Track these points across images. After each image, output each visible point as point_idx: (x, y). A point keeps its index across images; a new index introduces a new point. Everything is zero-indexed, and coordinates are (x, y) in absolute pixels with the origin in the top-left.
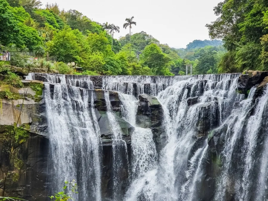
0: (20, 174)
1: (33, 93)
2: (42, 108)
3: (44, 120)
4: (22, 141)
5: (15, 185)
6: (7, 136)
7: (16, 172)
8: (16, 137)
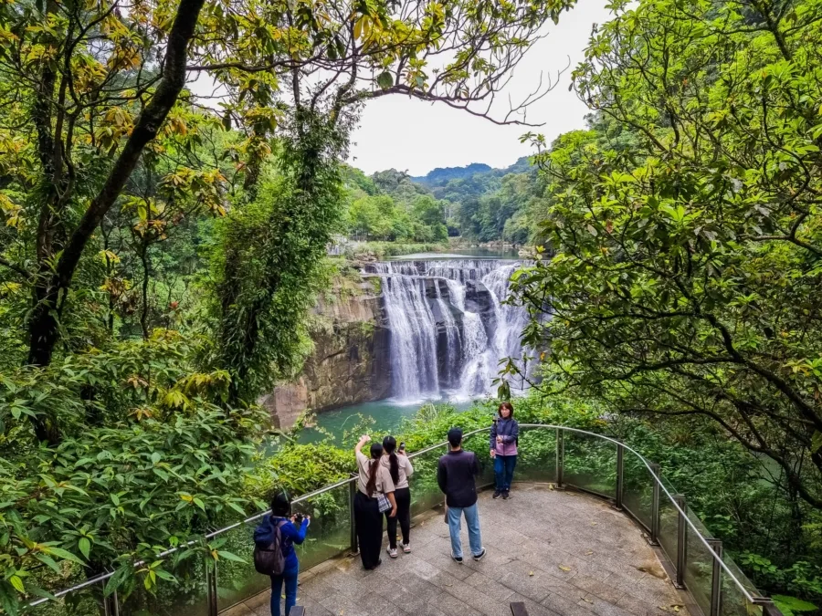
0: (368, 366)
1: (373, 287)
2: (382, 302)
3: (384, 314)
4: (369, 335)
5: (363, 376)
6: (356, 332)
7: (363, 364)
8: (364, 332)
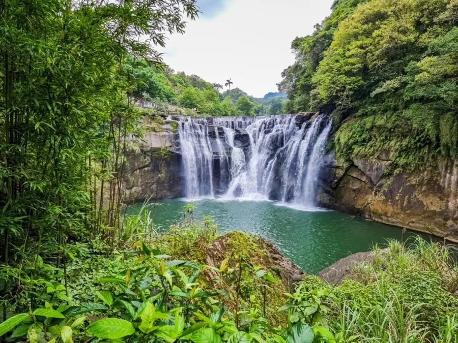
0: (166, 176)
1: (172, 128)
2: (177, 137)
3: (178, 144)
4: (166, 157)
5: (163, 183)
6: (157, 154)
7: (163, 175)
8: (163, 154)
